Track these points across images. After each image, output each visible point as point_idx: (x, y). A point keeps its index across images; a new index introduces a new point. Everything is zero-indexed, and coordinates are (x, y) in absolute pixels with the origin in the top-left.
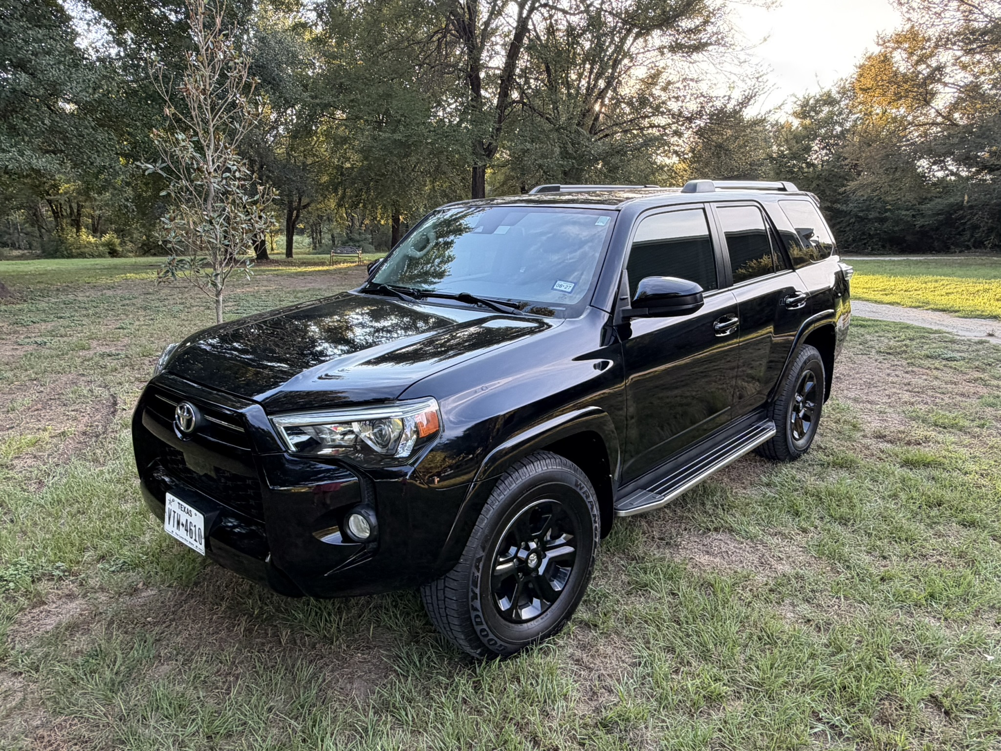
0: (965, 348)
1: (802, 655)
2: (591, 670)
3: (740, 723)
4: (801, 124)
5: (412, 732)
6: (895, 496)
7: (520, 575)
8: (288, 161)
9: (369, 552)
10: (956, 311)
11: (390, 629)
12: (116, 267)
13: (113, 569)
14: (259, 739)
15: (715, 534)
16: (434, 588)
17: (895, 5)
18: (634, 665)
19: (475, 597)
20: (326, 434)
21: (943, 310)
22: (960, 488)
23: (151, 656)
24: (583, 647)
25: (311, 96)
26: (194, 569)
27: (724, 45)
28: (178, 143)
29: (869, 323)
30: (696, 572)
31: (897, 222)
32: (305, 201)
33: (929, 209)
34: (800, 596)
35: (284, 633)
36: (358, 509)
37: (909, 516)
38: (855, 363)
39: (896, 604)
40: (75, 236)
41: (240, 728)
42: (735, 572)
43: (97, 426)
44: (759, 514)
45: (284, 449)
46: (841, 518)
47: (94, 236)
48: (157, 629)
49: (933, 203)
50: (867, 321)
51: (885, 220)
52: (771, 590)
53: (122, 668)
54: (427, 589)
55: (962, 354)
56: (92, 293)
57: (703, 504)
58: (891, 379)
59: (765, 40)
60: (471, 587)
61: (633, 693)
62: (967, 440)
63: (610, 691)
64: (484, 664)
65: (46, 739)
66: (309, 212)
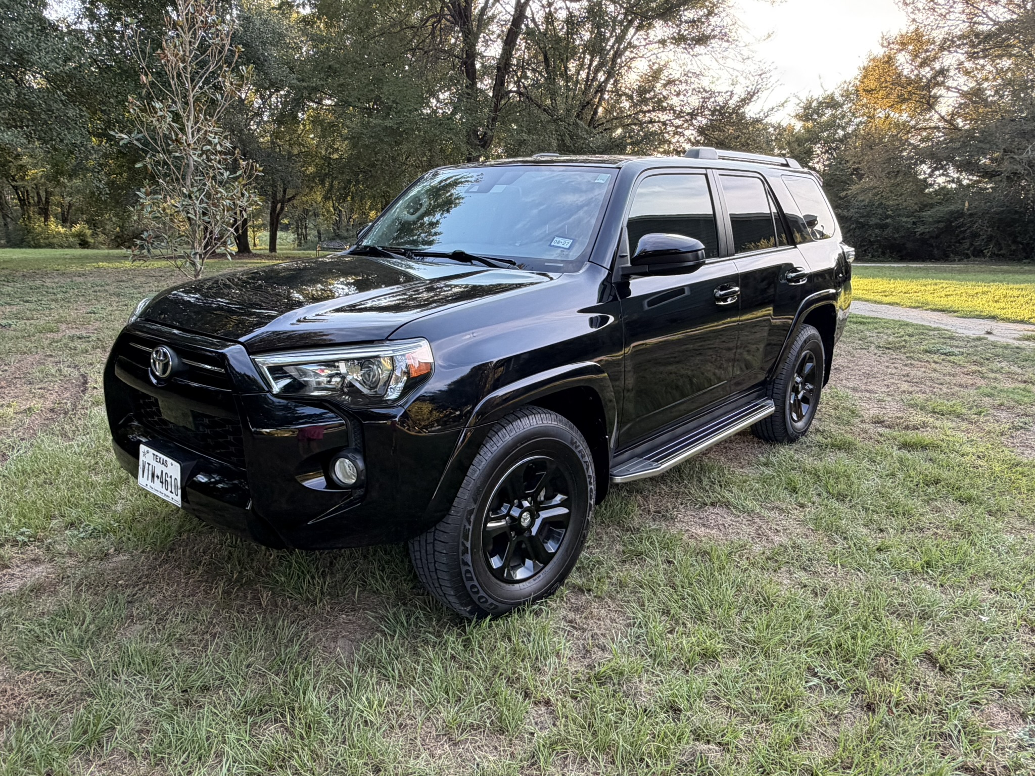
0: (961, 344)
1: (798, 616)
2: (584, 630)
3: (736, 677)
4: (804, 127)
5: (399, 687)
6: (893, 475)
7: (513, 534)
8: (273, 148)
9: (355, 499)
10: (955, 312)
11: (376, 592)
12: (87, 257)
13: (82, 535)
14: (238, 693)
15: (711, 508)
16: (423, 542)
17: (901, 4)
18: (628, 625)
19: (465, 551)
20: (310, 376)
21: (942, 311)
22: (957, 469)
23: (123, 616)
24: (577, 610)
25: (298, 79)
26: (169, 535)
27: (728, 41)
28: (156, 113)
29: (869, 320)
30: (692, 543)
31: (897, 230)
32: (290, 192)
33: (930, 216)
34: (797, 564)
35: (265, 595)
36: (344, 453)
37: (907, 492)
38: (854, 356)
39: (893, 571)
40: (42, 225)
41: (217, 682)
42: (732, 542)
43: (66, 403)
44: (757, 490)
45: (266, 389)
46: (839, 494)
47: (63, 226)
48: (128, 591)
49: (935, 210)
50: (867, 318)
51: (886, 226)
52: (768, 558)
53: (92, 626)
54: (416, 544)
55: (961, 350)
56: (62, 280)
57: (700, 481)
58: (889, 371)
59: (769, 36)
60: (461, 540)
61: (626, 651)
62: (964, 425)
63: (603, 649)
64: (473, 623)
65: (9, 692)
66: (294, 207)
